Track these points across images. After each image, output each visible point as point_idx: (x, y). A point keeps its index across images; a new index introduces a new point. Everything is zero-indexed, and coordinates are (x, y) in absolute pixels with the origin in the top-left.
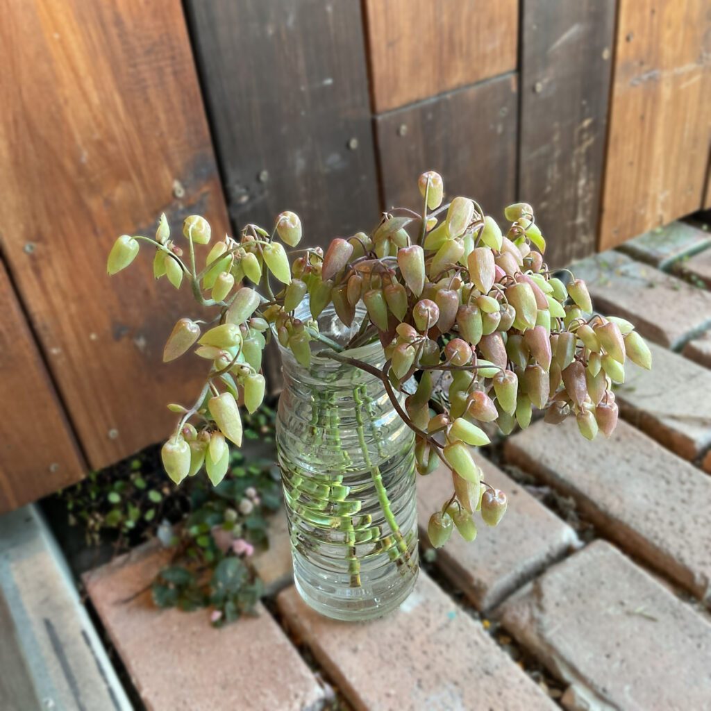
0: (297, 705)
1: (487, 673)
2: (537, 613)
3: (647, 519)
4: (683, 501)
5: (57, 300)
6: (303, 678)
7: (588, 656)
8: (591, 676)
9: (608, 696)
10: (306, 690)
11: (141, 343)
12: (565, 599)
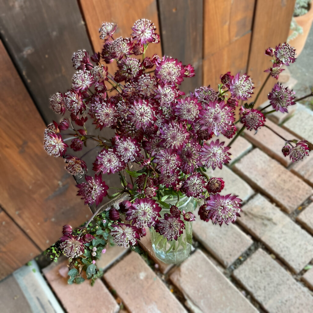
0: (112, 312)
1: (165, 298)
2: (179, 278)
3: (213, 241)
4: (225, 234)
5: (27, 220)
6: (113, 303)
7: (192, 291)
8: (193, 298)
9: (197, 304)
10: (114, 307)
11: (53, 220)
12: (187, 272)
